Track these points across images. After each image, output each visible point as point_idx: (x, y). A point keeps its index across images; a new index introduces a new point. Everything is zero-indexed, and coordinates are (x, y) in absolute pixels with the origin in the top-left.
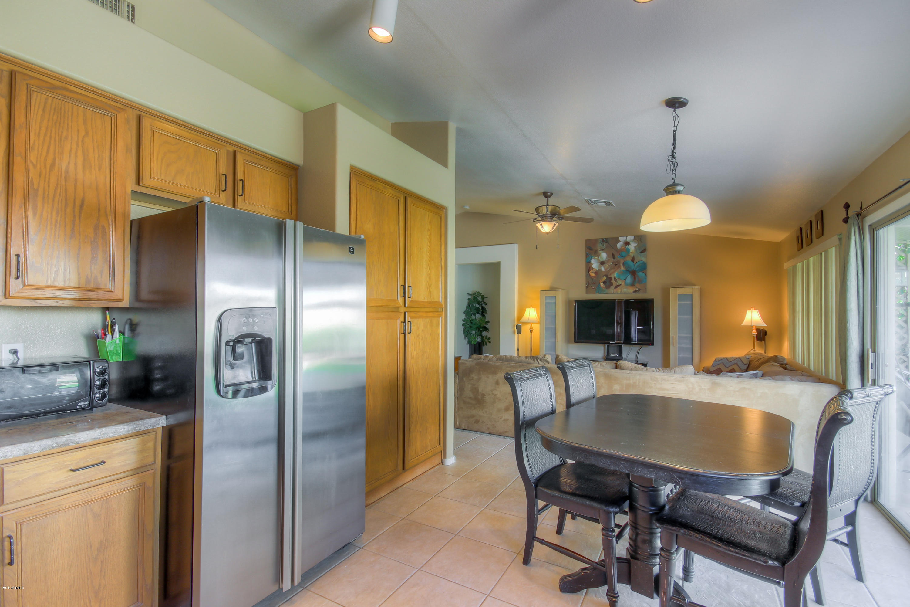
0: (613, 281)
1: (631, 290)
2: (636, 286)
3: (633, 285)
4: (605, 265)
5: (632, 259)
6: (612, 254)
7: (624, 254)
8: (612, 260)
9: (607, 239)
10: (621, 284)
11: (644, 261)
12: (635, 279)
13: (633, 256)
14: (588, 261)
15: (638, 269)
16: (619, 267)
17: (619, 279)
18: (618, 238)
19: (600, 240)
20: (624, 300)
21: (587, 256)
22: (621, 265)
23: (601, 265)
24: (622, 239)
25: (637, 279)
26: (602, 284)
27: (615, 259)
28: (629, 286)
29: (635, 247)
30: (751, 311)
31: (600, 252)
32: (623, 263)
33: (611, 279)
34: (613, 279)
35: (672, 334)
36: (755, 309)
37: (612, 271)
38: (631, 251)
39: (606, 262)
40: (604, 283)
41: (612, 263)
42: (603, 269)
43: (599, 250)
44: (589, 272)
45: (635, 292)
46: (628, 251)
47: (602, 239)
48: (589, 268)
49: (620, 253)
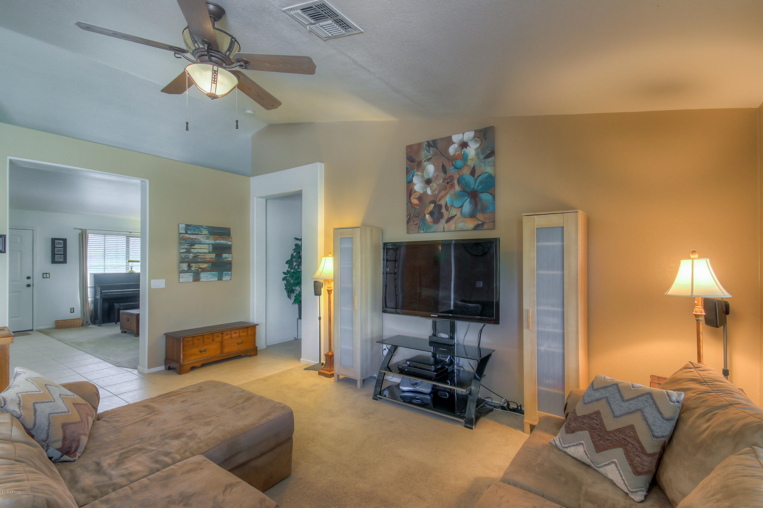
0: (444, 210)
1: (470, 224)
2: (478, 216)
3: (472, 215)
4: (431, 184)
5: (472, 170)
6: (442, 164)
7: (459, 163)
8: (442, 175)
9: (434, 141)
10: (456, 215)
11: (490, 172)
12: (476, 205)
13: (472, 166)
14: (408, 180)
15: (480, 187)
16: (453, 186)
17: (452, 206)
18: (450, 138)
19: (424, 145)
20: (453, 242)
21: (408, 172)
22: (456, 182)
23: (427, 185)
24: (456, 138)
25: (479, 207)
26: (427, 216)
27: (446, 174)
28: (466, 218)
29: (477, 149)
30: (690, 261)
31: (425, 163)
32: (458, 179)
33: (440, 207)
34: (444, 207)
35: (526, 306)
36: (699, 257)
37: (443, 193)
38: (470, 157)
39: (433, 179)
40: (431, 214)
41: (442, 180)
42: (429, 192)
43: (424, 160)
44: (410, 199)
45: (476, 228)
46: (464, 158)
47: (428, 142)
48: (410, 192)
49: (453, 163)
